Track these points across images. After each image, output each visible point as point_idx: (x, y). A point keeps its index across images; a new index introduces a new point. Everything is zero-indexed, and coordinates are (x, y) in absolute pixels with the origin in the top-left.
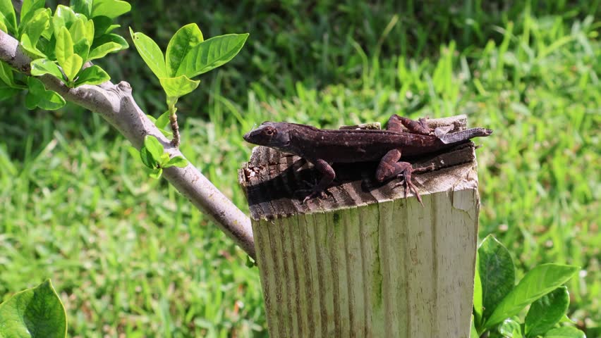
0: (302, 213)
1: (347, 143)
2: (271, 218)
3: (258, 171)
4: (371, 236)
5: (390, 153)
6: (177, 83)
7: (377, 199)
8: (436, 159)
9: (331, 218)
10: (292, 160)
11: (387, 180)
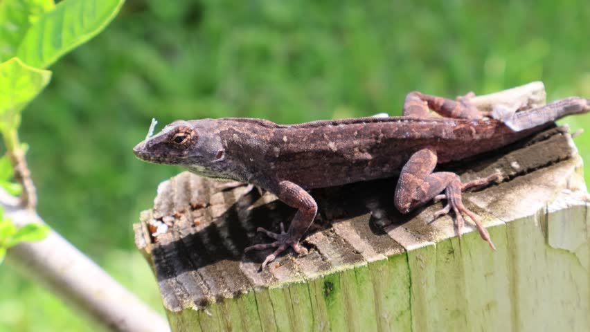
0: (262, 287)
1: (332, 145)
2: (204, 303)
3: (173, 222)
4: (397, 320)
5: (416, 157)
6: (5, 75)
7: (403, 244)
8: (501, 161)
9: (320, 291)
10: (233, 196)
11: (417, 208)
